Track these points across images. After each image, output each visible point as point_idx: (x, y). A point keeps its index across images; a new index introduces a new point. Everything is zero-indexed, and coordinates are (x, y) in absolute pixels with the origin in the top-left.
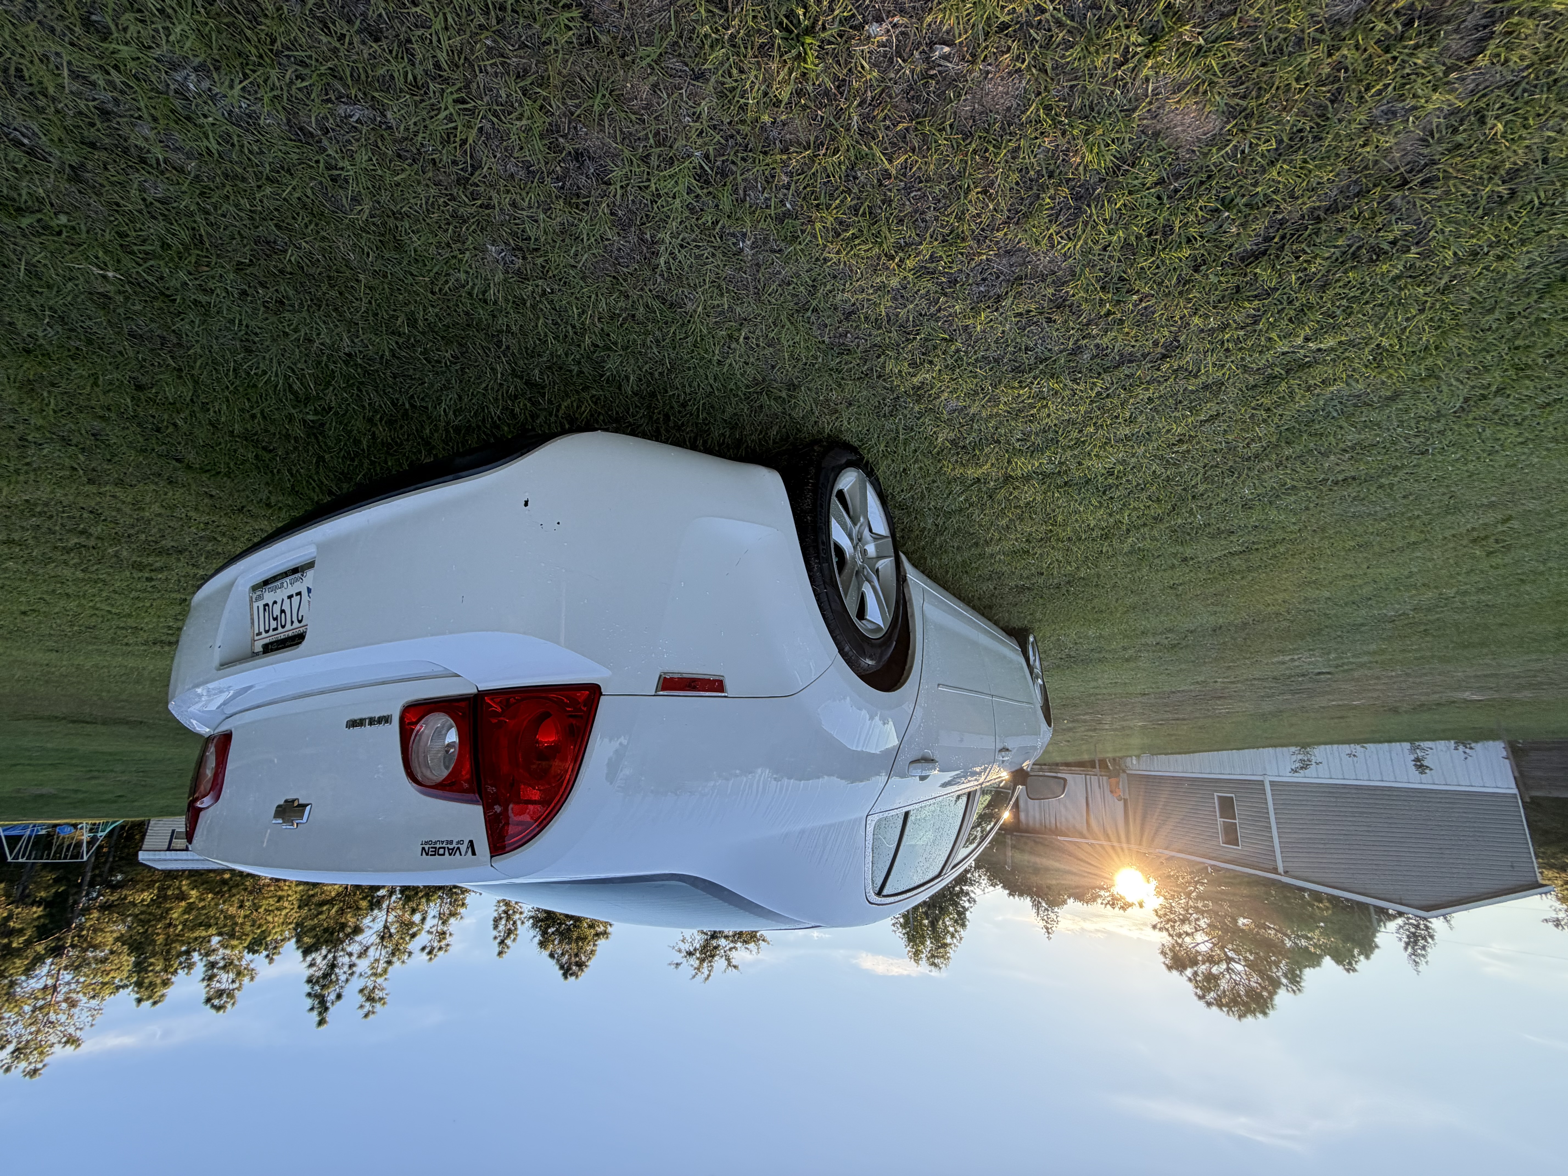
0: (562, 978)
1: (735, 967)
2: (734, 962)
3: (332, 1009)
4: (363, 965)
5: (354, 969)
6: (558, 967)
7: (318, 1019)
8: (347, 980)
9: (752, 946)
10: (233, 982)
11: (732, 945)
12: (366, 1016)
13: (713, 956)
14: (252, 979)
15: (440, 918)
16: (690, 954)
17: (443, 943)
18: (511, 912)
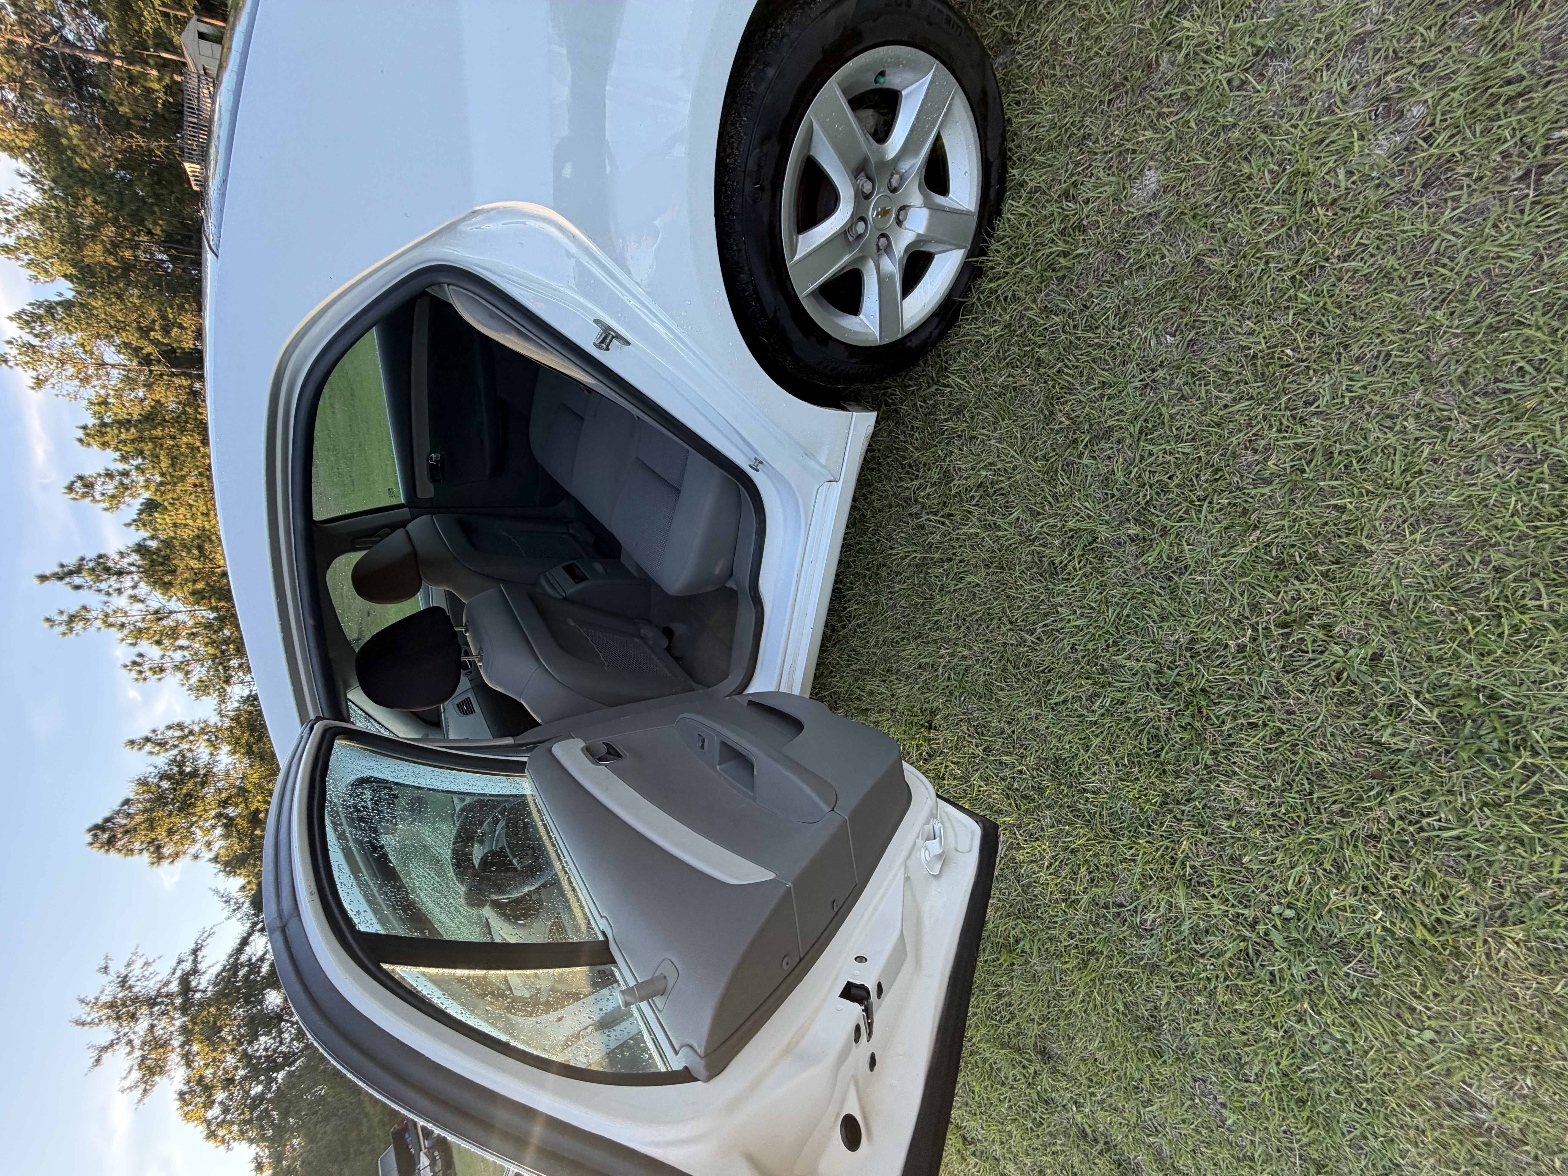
0: (90, 824)
1: (98, 1060)
2: (107, 1057)
3: (60, 584)
4: (122, 602)
5: (115, 595)
6: (107, 814)
7: (48, 573)
8: (99, 591)
9: (136, 1075)
10: (103, 494)
11: (137, 1043)
12: (48, 620)
13: (118, 1018)
14: (106, 509)
15: (182, 663)
16: (123, 982)
17: (148, 674)
18: (191, 738)
